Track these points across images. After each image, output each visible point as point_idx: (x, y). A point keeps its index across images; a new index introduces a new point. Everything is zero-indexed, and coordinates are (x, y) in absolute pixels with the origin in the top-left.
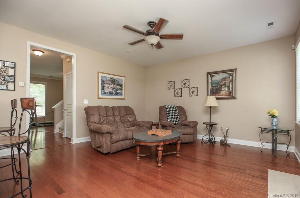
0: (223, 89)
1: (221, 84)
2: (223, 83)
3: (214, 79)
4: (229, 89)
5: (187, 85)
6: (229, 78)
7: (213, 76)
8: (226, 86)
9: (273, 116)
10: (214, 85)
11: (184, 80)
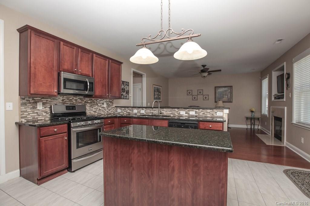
0: (224, 97)
1: (223, 93)
4: (228, 97)
5: (201, 93)
6: (228, 90)
7: (218, 89)
8: (226, 96)
9: (252, 112)
10: (219, 94)
11: (199, 90)
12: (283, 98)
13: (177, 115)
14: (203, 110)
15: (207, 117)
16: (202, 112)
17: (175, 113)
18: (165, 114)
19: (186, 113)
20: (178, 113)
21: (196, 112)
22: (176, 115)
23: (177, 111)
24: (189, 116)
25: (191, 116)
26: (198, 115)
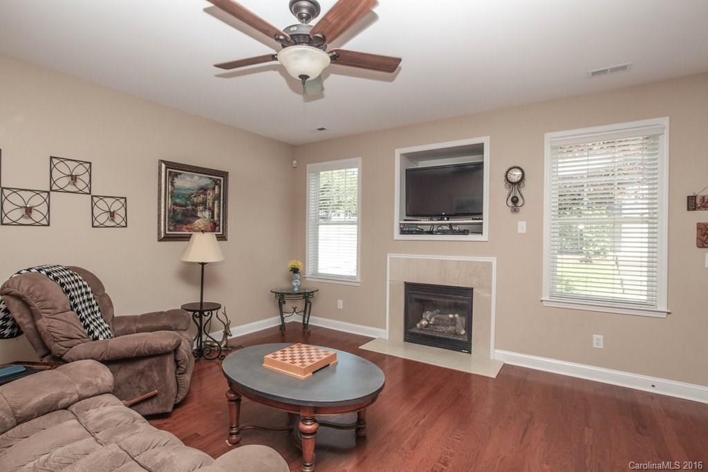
0: (199, 215)
2: (200, 199)
3: (179, 182)
7: (176, 175)
10: (178, 201)
11: (63, 160)
12: (481, 233)
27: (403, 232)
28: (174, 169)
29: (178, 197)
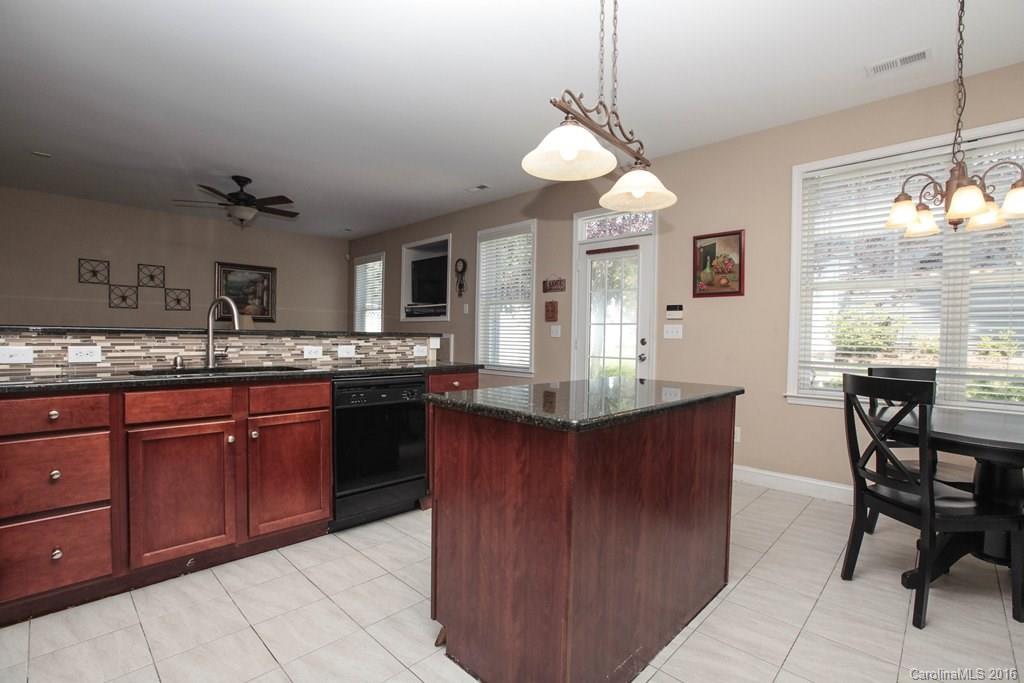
0: (250, 302)
1: (246, 291)
2: (251, 289)
3: (231, 278)
4: (262, 303)
5: (157, 281)
6: (263, 282)
7: (230, 272)
8: (255, 298)
10: (231, 291)
11: (146, 266)
12: (444, 314)
13: (292, 360)
14: (380, 342)
15: (390, 362)
16: (375, 349)
17: (283, 355)
18: (234, 361)
19: (325, 353)
20: (293, 352)
21: (358, 347)
22: (287, 360)
23: (292, 344)
24: (336, 362)
25: (341, 362)
26: (363, 356)
27: (409, 315)
28: (227, 268)
29: (231, 288)
